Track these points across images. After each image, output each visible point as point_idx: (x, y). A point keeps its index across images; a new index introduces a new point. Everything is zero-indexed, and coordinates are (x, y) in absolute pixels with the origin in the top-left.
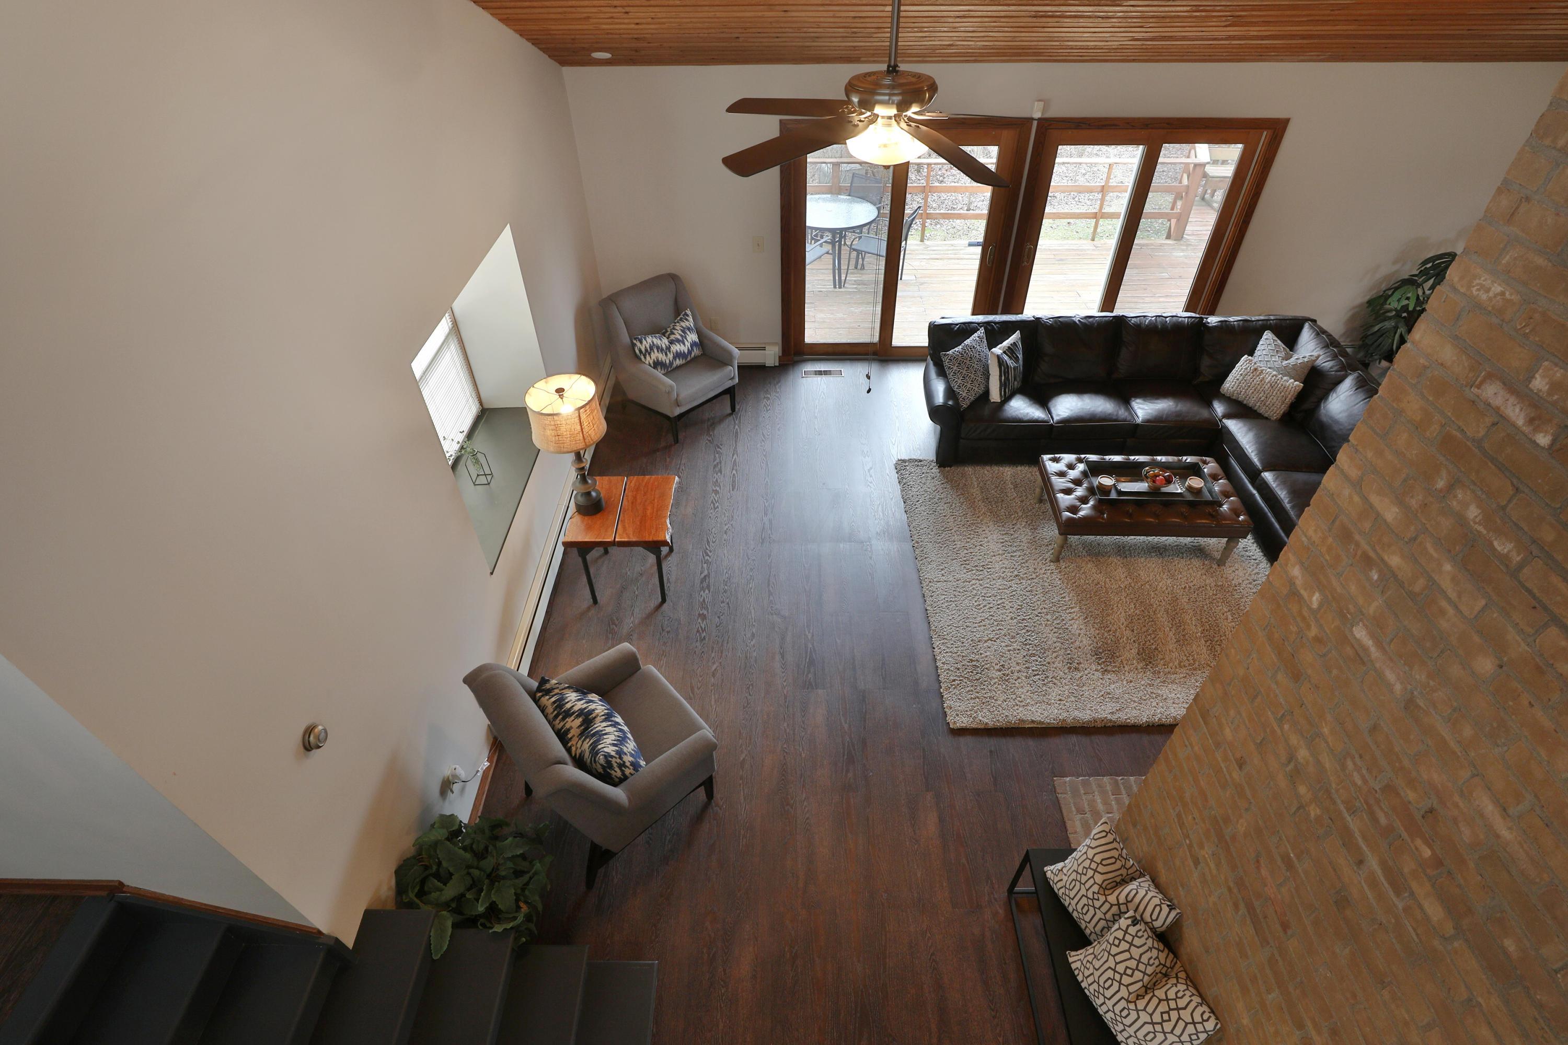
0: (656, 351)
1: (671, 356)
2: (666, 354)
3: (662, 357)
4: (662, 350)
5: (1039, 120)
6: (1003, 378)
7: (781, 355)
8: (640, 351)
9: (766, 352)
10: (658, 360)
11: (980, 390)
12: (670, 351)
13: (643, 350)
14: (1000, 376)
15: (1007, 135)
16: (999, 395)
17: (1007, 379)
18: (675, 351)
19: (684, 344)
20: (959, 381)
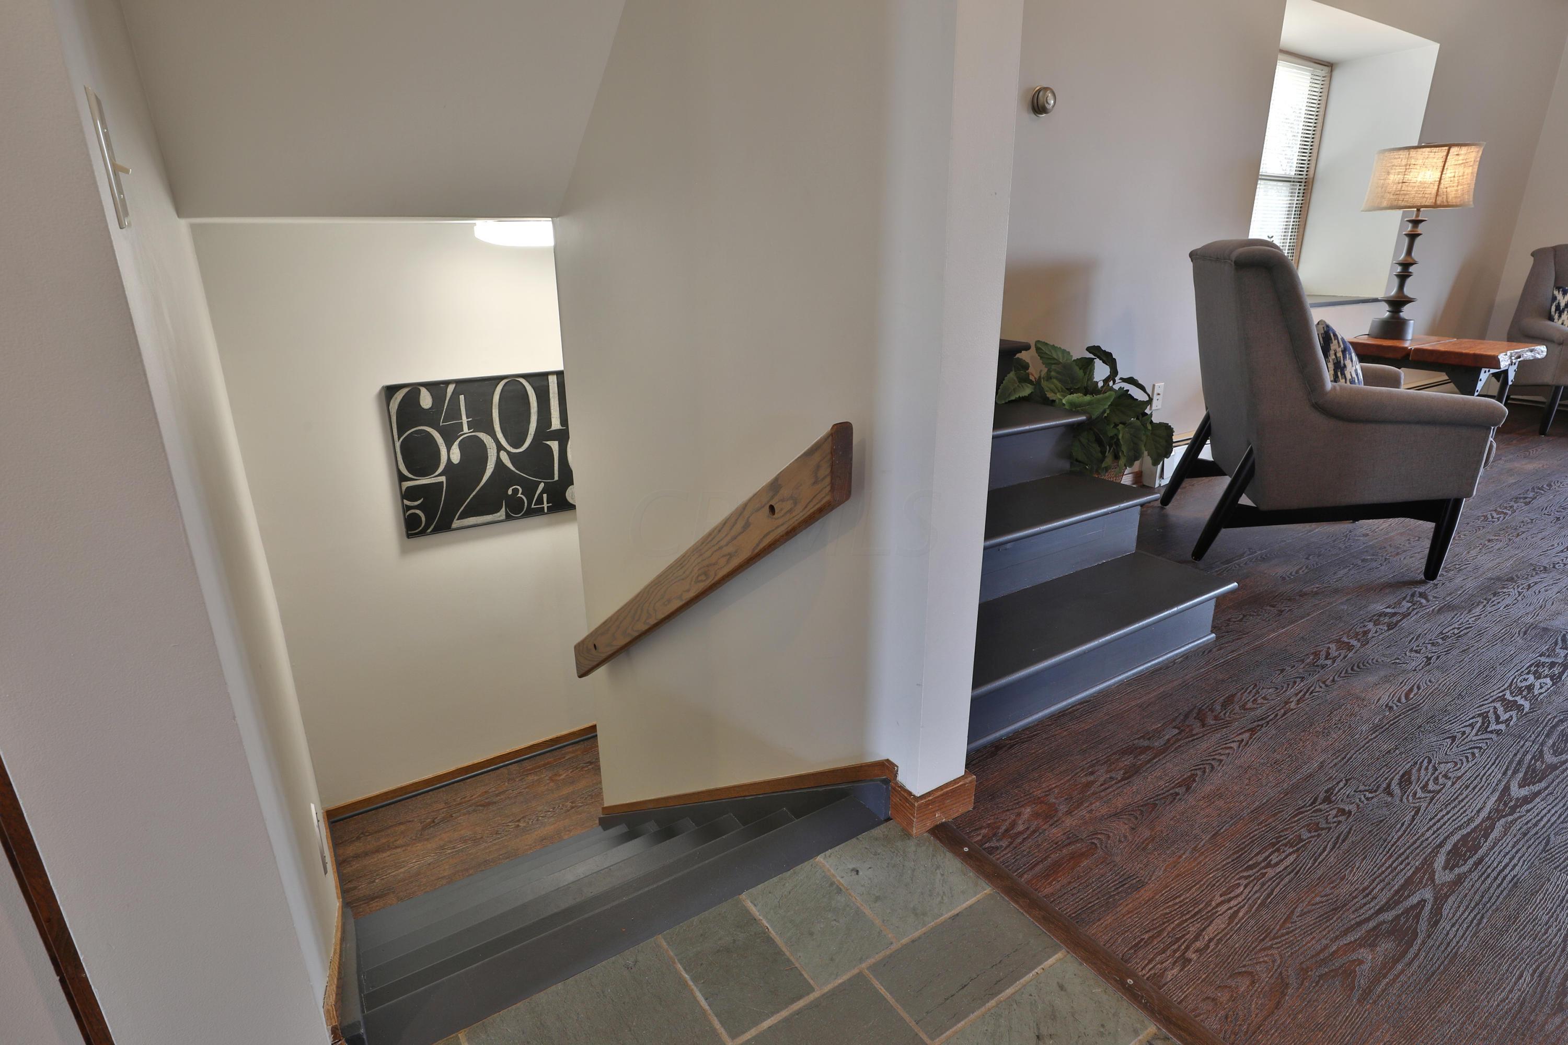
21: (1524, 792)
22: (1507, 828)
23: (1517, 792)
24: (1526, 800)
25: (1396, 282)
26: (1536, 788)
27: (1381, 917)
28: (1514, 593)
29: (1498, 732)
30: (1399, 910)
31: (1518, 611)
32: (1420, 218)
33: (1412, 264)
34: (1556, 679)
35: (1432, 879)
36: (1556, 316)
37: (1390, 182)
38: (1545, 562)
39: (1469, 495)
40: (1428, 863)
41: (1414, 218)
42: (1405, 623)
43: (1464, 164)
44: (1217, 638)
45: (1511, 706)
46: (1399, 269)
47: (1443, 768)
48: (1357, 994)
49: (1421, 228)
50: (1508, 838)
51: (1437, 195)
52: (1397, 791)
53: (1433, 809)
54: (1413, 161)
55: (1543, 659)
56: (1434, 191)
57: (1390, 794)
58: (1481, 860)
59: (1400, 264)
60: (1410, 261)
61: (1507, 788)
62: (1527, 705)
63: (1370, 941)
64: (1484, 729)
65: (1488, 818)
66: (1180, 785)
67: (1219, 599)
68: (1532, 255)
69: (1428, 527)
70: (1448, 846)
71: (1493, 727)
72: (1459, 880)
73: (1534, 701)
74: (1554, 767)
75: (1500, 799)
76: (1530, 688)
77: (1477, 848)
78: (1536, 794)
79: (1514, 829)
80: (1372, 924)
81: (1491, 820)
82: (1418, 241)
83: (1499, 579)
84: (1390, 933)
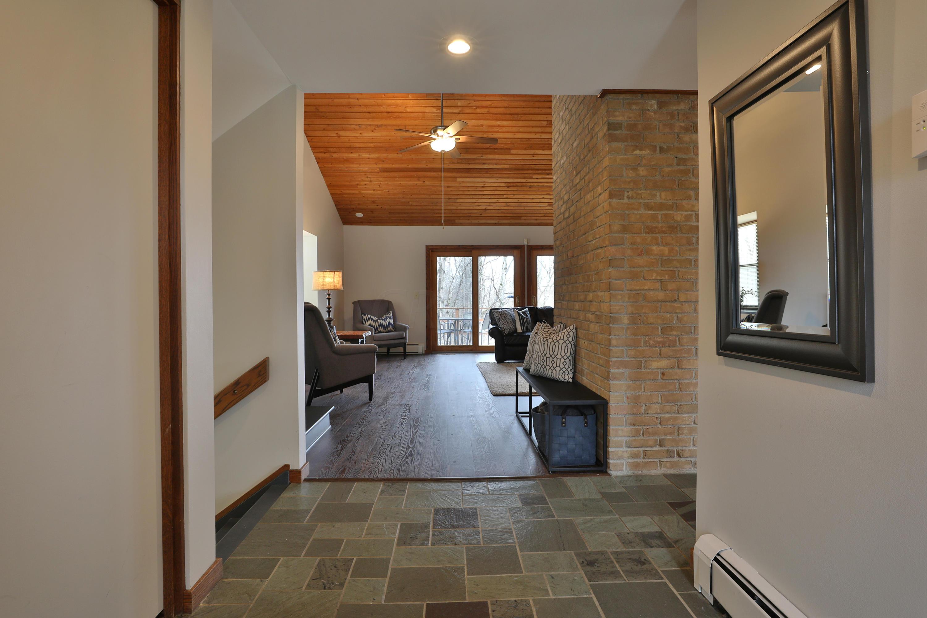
0: (371, 320)
1: (377, 324)
2: (375, 323)
3: (373, 324)
4: (374, 321)
5: (527, 245)
6: (521, 321)
7: (426, 349)
8: (364, 319)
9: (419, 346)
10: (371, 324)
11: (513, 327)
12: (377, 322)
13: (365, 319)
14: (520, 320)
15: (516, 252)
16: (521, 329)
17: (523, 321)
18: (379, 322)
19: (385, 322)
20: (502, 322)
21: (416, 431)
22: (416, 436)
23: (415, 431)
24: (417, 432)
25: (327, 314)
26: (417, 429)
27: (406, 455)
28: (391, 399)
29: (405, 424)
30: (408, 453)
31: (394, 402)
32: (330, 293)
33: (330, 308)
34: (409, 412)
35: (410, 447)
36: (365, 323)
37: (320, 281)
38: (392, 391)
39: (374, 373)
40: (408, 445)
41: (328, 293)
42: (373, 411)
43: (339, 277)
44: (332, 427)
45: (404, 419)
46: (327, 309)
47: (400, 432)
48: (410, 465)
49: (330, 296)
50: (417, 438)
51: (334, 286)
52: (395, 438)
53: (403, 439)
54: (325, 276)
55: (404, 410)
56: (333, 285)
57: (394, 439)
58: (415, 442)
59: (327, 308)
60: (330, 307)
61: (412, 431)
62: (407, 418)
63: (407, 458)
64: (402, 424)
65: (413, 436)
66: (352, 453)
67: (330, 413)
68: (353, 303)
69: (366, 385)
70: (409, 442)
71: (404, 423)
72: (414, 446)
73: (407, 417)
74: (418, 426)
75: (412, 433)
76: (405, 415)
77: (414, 441)
78: (418, 430)
79: (418, 436)
80: (405, 456)
81: (413, 437)
82: (330, 300)
83: (385, 397)
84: (409, 456)
